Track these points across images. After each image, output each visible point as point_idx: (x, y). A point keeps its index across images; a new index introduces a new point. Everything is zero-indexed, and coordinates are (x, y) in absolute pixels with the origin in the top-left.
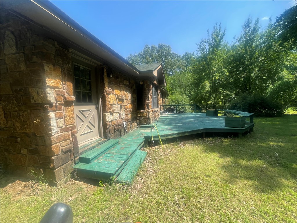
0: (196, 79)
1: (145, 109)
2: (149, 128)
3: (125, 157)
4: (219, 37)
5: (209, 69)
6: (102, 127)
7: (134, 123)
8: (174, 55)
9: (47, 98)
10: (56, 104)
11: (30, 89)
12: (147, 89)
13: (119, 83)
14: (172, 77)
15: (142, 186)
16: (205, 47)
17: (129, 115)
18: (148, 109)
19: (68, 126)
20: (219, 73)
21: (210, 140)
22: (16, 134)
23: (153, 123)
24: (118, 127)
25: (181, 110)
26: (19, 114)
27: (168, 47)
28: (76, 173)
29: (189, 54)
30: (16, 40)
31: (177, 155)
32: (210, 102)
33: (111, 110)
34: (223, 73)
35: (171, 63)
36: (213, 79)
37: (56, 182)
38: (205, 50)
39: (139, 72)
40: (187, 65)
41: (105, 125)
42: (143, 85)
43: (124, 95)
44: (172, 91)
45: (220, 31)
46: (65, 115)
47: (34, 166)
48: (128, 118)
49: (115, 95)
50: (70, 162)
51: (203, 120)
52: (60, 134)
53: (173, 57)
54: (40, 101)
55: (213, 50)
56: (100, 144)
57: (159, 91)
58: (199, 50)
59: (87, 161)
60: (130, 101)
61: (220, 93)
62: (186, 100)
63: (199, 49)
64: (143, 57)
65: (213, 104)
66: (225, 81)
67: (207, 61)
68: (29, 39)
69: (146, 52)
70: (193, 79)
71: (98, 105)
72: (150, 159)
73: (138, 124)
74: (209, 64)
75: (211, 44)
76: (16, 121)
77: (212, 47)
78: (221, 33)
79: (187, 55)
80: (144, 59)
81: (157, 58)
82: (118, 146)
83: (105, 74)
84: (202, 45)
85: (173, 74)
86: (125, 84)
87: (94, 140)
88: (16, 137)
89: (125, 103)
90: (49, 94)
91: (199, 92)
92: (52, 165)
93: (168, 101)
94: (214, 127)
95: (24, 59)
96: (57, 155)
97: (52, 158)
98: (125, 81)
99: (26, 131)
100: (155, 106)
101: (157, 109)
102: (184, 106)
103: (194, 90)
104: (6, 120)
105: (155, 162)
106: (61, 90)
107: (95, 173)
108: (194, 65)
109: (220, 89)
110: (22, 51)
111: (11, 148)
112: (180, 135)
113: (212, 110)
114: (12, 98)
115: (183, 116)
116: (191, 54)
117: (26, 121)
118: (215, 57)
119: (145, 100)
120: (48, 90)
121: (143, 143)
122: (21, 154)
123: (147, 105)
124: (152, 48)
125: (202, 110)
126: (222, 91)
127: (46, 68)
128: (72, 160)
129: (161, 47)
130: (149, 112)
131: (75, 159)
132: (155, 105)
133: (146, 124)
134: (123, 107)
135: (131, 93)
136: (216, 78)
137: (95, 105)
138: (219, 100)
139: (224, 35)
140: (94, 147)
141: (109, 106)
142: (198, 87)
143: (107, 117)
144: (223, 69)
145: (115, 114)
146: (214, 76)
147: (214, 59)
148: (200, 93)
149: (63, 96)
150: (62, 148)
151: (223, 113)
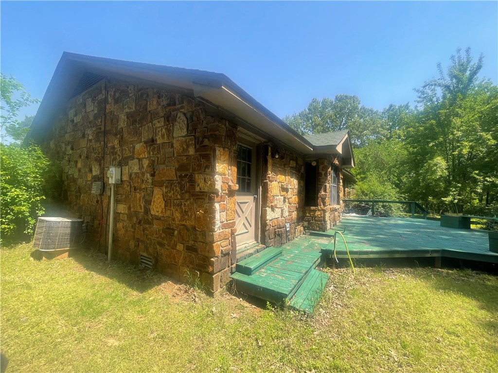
0: (413, 153)
1: (318, 205)
2: (325, 238)
3: (297, 276)
4: (468, 73)
5: (445, 135)
6: (260, 227)
7: (299, 226)
8: (365, 111)
9: (215, 186)
10: (221, 194)
11: (196, 175)
12: (323, 173)
13: (284, 165)
14: (361, 150)
15: (329, 322)
16: (435, 94)
17: (293, 213)
18: (324, 205)
19: (228, 222)
20: (471, 141)
21: (452, 274)
22: (174, 225)
23: (330, 229)
24: (279, 230)
25: (382, 210)
26: (181, 202)
27: (354, 99)
28: (234, 285)
29: (397, 107)
30: (187, 122)
31: (383, 289)
32: (448, 199)
33: (273, 204)
34: (480, 141)
35: (360, 126)
36: (456, 153)
37: (213, 292)
38: (435, 99)
39: (314, 147)
40: (391, 128)
41: (264, 225)
42: (316, 167)
43: (290, 182)
44: (362, 176)
45: (469, 62)
46: (228, 208)
47: (188, 267)
48: (292, 217)
49: (279, 183)
50: (227, 269)
51: (434, 233)
52: (221, 230)
53: (363, 115)
54: (206, 190)
55: (454, 99)
56: (258, 251)
57: (341, 176)
58: (419, 99)
59: (247, 271)
60: (296, 191)
61: (475, 181)
62: (391, 193)
63: (420, 97)
64: (307, 118)
65: (457, 203)
66: (487, 156)
67: (439, 120)
68: (203, 121)
69: (313, 109)
70: (406, 152)
71: (258, 196)
72: (335, 287)
73: (306, 228)
74: (444, 125)
75: (447, 87)
76: (177, 210)
77: (451, 92)
78: (472, 63)
79: (393, 109)
80: (309, 121)
81: (333, 118)
82: (281, 258)
83: (270, 154)
84: (427, 90)
85: (362, 144)
86: (290, 166)
87: (250, 244)
88: (173, 229)
89: (289, 195)
90: (217, 181)
91: (421, 178)
92: (211, 269)
93: (353, 192)
94: (461, 249)
95: (194, 142)
96: (217, 257)
97: (212, 259)
98: (291, 162)
99: (186, 222)
100: (334, 202)
101: (337, 207)
102: (387, 204)
103: (409, 174)
104: (165, 208)
105: (344, 292)
106: (227, 176)
107: (260, 289)
108: (407, 128)
109: (475, 174)
110: (193, 134)
111: (165, 242)
112: (387, 256)
113: (455, 215)
114: (176, 184)
115: (385, 221)
116: (400, 107)
117: (188, 212)
118: (460, 111)
119: (319, 191)
120: (217, 177)
121: (319, 260)
122: (176, 249)
123: (322, 198)
124: (324, 102)
125: (428, 213)
126: (478, 177)
127: (218, 153)
128: (229, 267)
129: (339, 99)
130: (324, 211)
131: (232, 266)
132: (334, 199)
133: (319, 231)
134: (287, 200)
135: (297, 179)
136: (462, 150)
137: (253, 195)
138: (473, 194)
139: (479, 67)
140: (251, 254)
141: (271, 199)
142: (418, 168)
143: (268, 214)
144: (481, 134)
145: (277, 209)
146: (459, 147)
147: (457, 115)
148: (423, 180)
149: (227, 183)
150: (222, 249)
151: (482, 224)
